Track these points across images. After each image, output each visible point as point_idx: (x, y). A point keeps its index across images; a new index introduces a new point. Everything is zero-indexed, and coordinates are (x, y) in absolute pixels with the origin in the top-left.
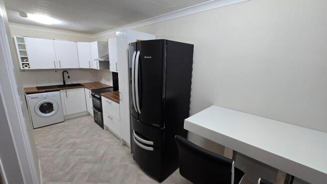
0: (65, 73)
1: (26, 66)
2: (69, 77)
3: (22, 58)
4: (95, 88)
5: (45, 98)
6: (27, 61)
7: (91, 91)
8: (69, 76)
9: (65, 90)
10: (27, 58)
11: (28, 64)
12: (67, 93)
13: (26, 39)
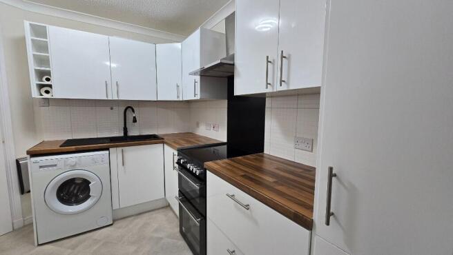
0: (129, 112)
1: (47, 92)
2: (135, 121)
3: (37, 71)
4: (187, 145)
5: (73, 167)
6: (48, 80)
7: (176, 153)
8: (135, 118)
9: (120, 149)
10: (48, 73)
11: (50, 86)
12: (125, 155)
13: (52, 30)
